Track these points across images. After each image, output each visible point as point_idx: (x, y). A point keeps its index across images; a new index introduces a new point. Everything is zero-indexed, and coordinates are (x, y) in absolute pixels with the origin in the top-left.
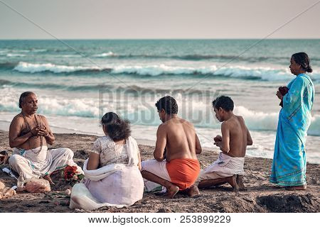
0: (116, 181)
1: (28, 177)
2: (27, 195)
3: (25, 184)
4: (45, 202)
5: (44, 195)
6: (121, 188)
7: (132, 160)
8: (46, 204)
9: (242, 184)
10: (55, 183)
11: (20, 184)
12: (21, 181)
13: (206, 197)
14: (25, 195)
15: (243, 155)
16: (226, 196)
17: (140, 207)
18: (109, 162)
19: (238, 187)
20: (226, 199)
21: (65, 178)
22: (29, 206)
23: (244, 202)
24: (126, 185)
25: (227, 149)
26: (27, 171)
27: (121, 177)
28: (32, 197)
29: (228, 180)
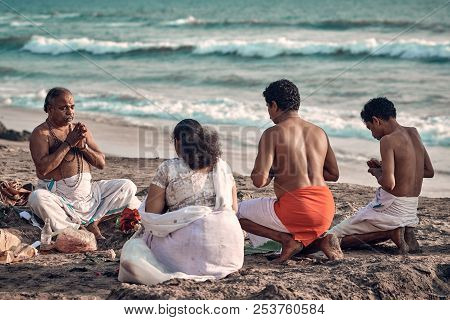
0: (195, 237)
1: (60, 226)
2: (56, 256)
3: (54, 238)
4: (81, 270)
5: (83, 257)
6: (204, 249)
7: (221, 200)
8: (81, 274)
9: (414, 242)
10: (107, 237)
11: (46, 239)
12: (47, 232)
13: (351, 263)
14: (52, 256)
15: (416, 192)
16: (383, 264)
17: (235, 281)
18: (184, 203)
19: (406, 247)
20: (384, 269)
21: (120, 229)
22: (52, 277)
23: (414, 274)
24: (212, 243)
25: (391, 184)
26: (59, 217)
27: (203, 229)
28: (63, 260)
29: (391, 234)
